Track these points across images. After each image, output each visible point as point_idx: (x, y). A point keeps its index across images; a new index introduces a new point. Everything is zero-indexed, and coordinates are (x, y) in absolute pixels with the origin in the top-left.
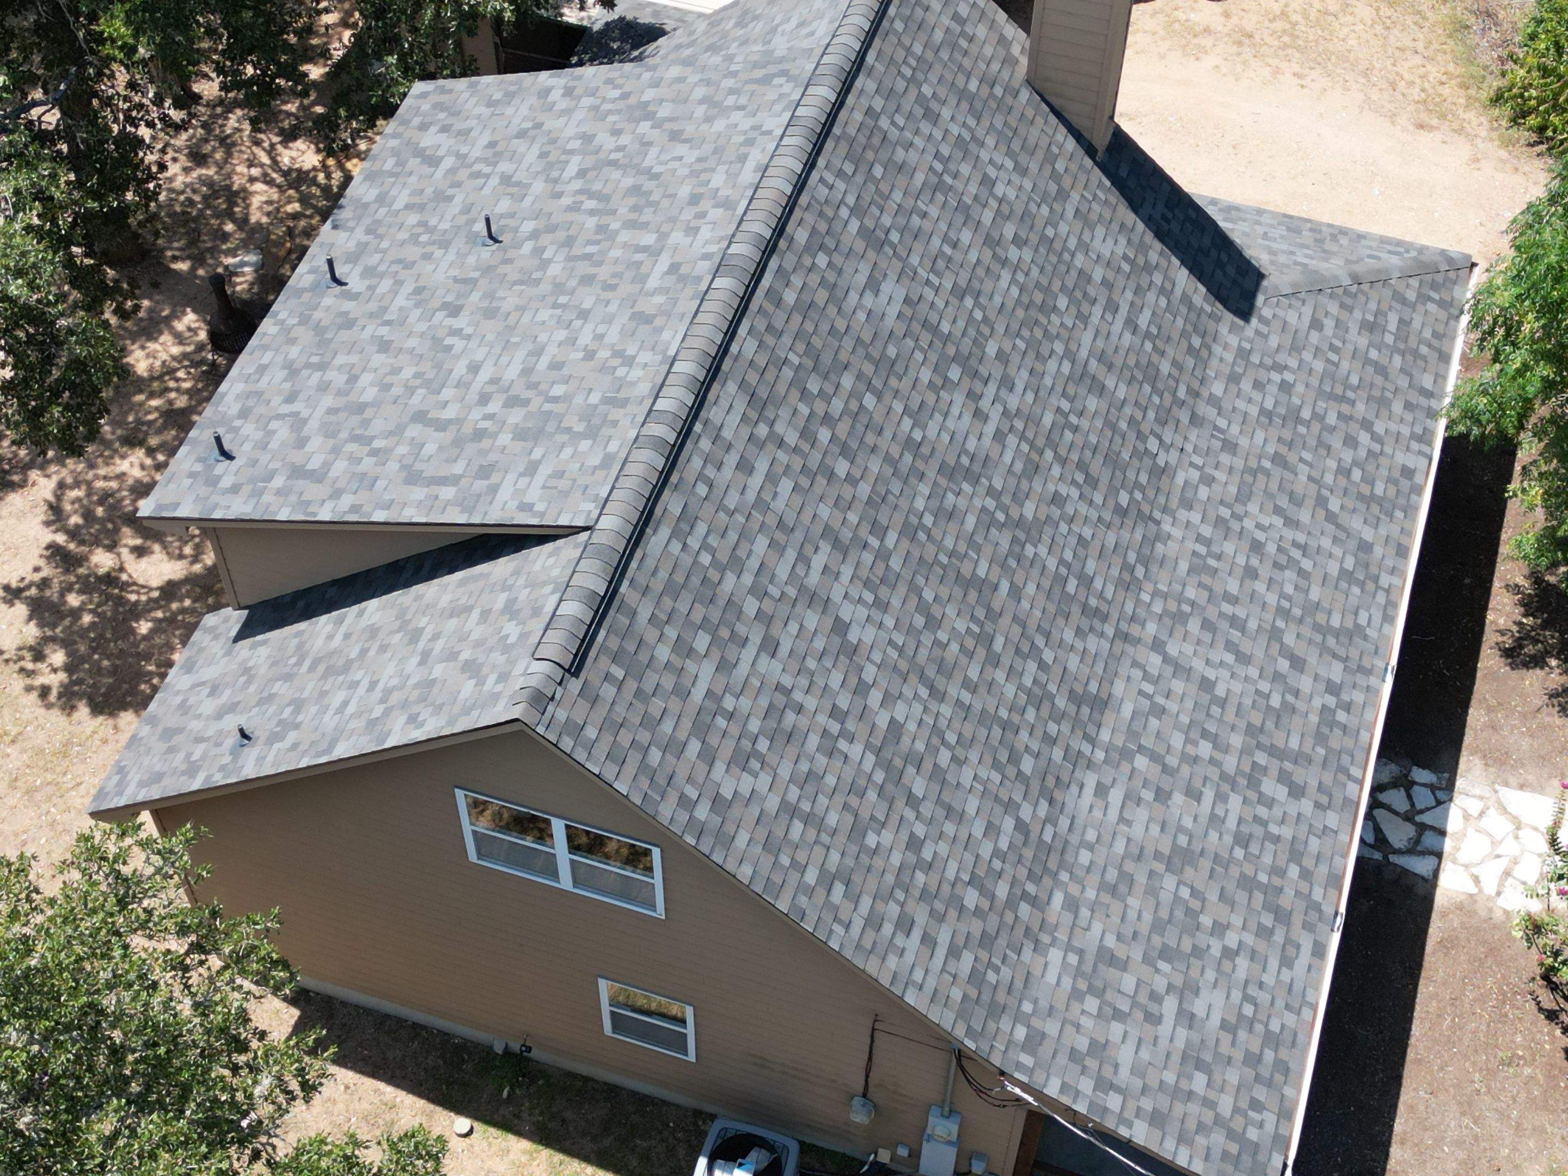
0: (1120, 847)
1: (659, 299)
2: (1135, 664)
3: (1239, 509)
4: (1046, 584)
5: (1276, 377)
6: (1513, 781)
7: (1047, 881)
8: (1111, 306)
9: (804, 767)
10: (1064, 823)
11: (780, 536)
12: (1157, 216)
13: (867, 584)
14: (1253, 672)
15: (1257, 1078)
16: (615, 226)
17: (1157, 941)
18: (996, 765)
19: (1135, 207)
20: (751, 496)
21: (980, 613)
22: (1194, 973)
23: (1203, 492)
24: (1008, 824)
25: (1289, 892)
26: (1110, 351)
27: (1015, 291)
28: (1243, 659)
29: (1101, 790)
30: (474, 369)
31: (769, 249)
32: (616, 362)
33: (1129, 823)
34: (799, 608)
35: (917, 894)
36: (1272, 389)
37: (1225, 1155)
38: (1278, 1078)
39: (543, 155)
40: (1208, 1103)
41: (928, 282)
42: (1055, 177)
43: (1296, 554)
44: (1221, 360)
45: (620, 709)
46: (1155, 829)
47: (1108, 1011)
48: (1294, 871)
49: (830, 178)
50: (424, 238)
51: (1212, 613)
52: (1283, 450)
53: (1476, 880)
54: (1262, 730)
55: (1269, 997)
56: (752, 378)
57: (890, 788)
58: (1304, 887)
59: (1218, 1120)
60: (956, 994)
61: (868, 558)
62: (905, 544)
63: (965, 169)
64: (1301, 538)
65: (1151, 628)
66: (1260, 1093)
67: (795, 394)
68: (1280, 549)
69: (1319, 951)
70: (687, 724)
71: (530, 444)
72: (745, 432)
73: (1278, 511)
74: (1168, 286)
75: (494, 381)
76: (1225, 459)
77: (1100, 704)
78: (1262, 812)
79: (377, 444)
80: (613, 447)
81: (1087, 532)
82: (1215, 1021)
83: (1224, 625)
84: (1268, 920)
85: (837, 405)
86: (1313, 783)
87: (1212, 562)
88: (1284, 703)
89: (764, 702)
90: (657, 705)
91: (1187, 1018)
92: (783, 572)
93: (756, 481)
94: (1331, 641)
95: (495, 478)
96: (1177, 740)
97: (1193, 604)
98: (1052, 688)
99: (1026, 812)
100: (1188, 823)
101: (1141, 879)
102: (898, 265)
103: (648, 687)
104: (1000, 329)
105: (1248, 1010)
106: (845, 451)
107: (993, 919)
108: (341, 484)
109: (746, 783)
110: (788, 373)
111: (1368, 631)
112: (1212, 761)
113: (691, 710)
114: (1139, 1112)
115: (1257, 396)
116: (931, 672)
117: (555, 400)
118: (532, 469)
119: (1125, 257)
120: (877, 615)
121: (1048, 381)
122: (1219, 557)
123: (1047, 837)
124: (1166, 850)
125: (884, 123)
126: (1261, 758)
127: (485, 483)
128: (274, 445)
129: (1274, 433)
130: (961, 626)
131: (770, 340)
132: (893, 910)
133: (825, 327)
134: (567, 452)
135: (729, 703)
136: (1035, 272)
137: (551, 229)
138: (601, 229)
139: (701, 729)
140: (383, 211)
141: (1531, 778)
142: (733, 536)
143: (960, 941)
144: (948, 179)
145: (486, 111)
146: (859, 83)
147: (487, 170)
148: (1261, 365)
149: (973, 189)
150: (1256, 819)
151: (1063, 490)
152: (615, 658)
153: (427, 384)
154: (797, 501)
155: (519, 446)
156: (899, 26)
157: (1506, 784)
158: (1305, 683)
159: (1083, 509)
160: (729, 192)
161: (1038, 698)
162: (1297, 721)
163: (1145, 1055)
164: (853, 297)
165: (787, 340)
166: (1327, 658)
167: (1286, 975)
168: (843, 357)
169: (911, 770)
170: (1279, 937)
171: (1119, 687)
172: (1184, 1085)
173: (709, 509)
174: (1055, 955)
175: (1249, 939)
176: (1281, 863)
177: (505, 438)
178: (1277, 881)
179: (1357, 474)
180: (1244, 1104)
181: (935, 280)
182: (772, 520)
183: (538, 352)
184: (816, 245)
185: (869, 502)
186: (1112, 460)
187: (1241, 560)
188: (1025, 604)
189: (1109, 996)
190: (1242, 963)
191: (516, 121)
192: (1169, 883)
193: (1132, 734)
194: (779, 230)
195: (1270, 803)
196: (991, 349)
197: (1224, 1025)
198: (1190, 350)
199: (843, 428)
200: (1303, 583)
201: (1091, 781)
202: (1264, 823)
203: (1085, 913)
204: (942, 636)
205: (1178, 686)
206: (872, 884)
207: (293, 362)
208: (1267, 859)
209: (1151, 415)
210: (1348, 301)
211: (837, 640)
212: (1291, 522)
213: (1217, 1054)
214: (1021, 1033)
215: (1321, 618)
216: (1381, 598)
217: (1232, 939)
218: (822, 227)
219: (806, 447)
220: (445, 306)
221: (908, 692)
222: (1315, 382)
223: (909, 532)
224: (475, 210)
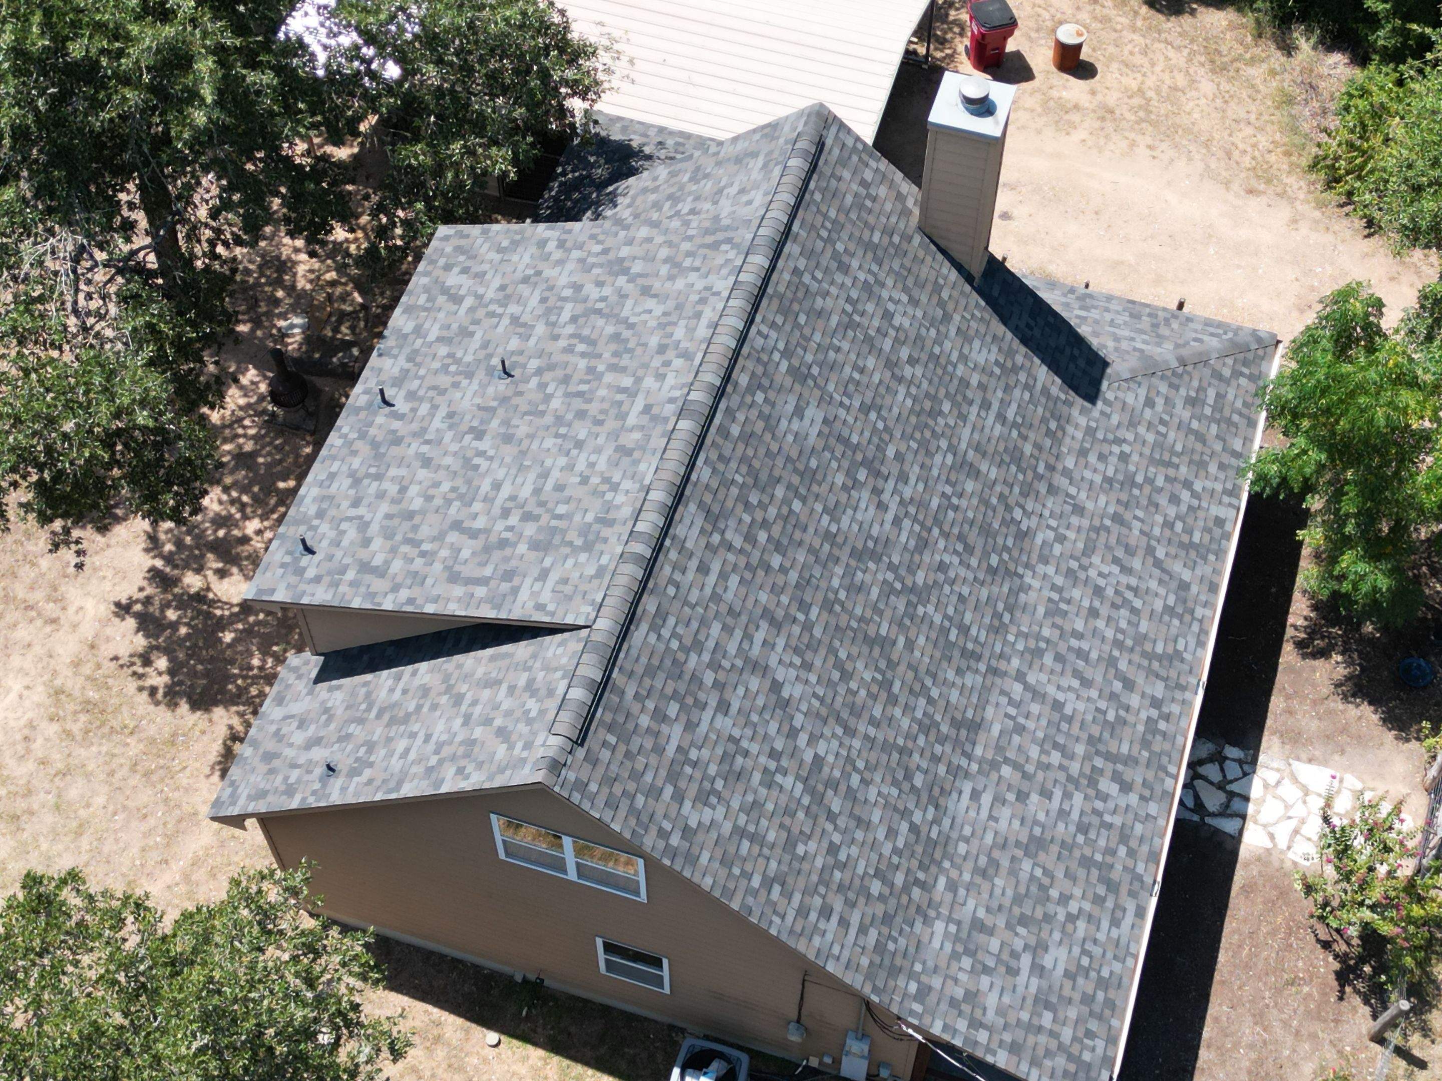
0: (989, 839)
1: (637, 435)
2: (1003, 692)
3: (1085, 561)
4: (933, 635)
5: (1116, 449)
6: (1304, 756)
7: (934, 869)
8: (986, 405)
9: (750, 798)
10: (947, 822)
11: (730, 621)
12: (1022, 325)
13: (796, 651)
14: (1094, 694)
15: (1091, 1014)
16: (601, 368)
17: (1017, 911)
18: (895, 783)
19: (1005, 321)
20: (708, 591)
21: (883, 664)
22: (1044, 935)
23: (1057, 549)
24: (904, 827)
25: (1119, 867)
26: (984, 442)
27: (909, 402)
28: (1086, 683)
29: (975, 795)
30: (497, 486)
31: (720, 393)
32: (606, 487)
33: (996, 820)
34: (745, 676)
35: (835, 887)
36: (1113, 460)
37: (1066, 1073)
38: (1107, 1012)
39: (543, 300)
40: (1053, 1034)
41: (841, 404)
42: (941, 304)
43: (1129, 595)
44: (1073, 438)
45: (614, 768)
46: (1016, 824)
47: (979, 967)
48: (1122, 851)
49: (765, 329)
50: (453, 368)
51: (1062, 648)
52: (1121, 510)
53: (1272, 837)
54: (1100, 740)
55: (1101, 951)
56: (708, 498)
57: (814, 808)
58: (1130, 863)
59: (1061, 1047)
60: (865, 961)
61: (796, 630)
62: (825, 615)
63: (870, 307)
64: (1133, 582)
65: (1015, 662)
66: (1093, 1025)
67: (740, 507)
68: (1117, 592)
69: (1140, 913)
70: (663, 773)
71: (542, 554)
72: (703, 543)
73: (1116, 561)
74: (1031, 382)
75: (512, 498)
76: (1075, 520)
77: (975, 726)
78: (1099, 805)
79: (425, 547)
80: (604, 560)
81: (965, 591)
82: (1060, 971)
83: (1071, 657)
84: (1101, 890)
85: (772, 512)
86: (1139, 780)
87: (1063, 606)
88: (1117, 717)
89: (719, 751)
90: (641, 760)
91: (1038, 969)
92: (732, 648)
93: (712, 579)
94: (1156, 665)
95: (516, 581)
96: (1034, 752)
97: (1048, 641)
98: (938, 718)
99: (917, 817)
100: (1041, 816)
101: (1005, 863)
102: (817, 393)
103: (634, 748)
104: (898, 434)
105: (1085, 961)
106: (779, 548)
107: (893, 902)
108: (399, 579)
109: (707, 815)
110: (734, 491)
111: (1185, 655)
112: (1061, 767)
113: (666, 762)
114: (1001, 1043)
115: (1101, 467)
116: (845, 715)
117: (560, 517)
118: (543, 575)
119: (997, 363)
120: (803, 674)
121: (935, 472)
122: (1069, 602)
123: (934, 835)
124: (1024, 840)
125: (807, 279)
126: (1099, 762)
127: (509, 585)
128: (345, 543)
129: (1113, 496)
130: (868, 676)
131: (721, 467)
132: (817, 901)
133: (762, 451)
134: (570, 562)
135: (693, 754)
136: (925, 385)
137: (551, 367)
138: (591, 370)
139: (673, 776)
140: (419, 342)
141: (1317, 753)
142: (695, 625)
143: (867, 921)
144: (857, 318)
145: (497, 257)
146: (786, 250)
147: (500, 310)
148: (1105, 440)
149: (876, 323)
150: (1095, 811)
151: (947, 559)
152: (610, 728)
153: (461, 497)
154: (743, 590)
155: (533, 555)
156: (818, 197)
157: (1298, 759)
158: (1134, 700)
159: (962, 572)
160: (688, 345)
161: (927, 726)
162: (1127, 731)
163: (1006, 999)
164: (784, 423)
165: (733, 465)
166: (1152, 678)
167: (1115, 933)
168: (777, 473)
169: (830, 792)
170: (1110, 904)
171: (990, 712)
172: (1035, 1022)
173: (677, 604)
174: (939, 926)
175: (1087, 906)
176: (1112, 845)
177: (522, 548)
178: (1109, 859)
179: (1179, 526)
180: (1080, 1034)
181: (847, 401)
182: (724, 608)
183: (545, 475)
184: (755, 385)
185: (797, 586)
186: (986, 531)
187: (1086, 603)
188: (917, 654)
189: (980, 955)
190: (1081, 925)
191: (521, 267)
192: (1027, 865)
193: (999, 749)
194: (727, 378)
195: (1105, 798)
196: (891, 452)
197: (1067, 974)
198: (1049, 433)
199: (776, 530)
200: (1134, 619)
201: (967, 787)
202: (1099, 814)
203: (962, 892)
204: (853, 685)
205: (1035, 708)
206: (801, 883)
207: (356, 471)
208: (1102, 843)
209: (1016, 490)
210: (1176, 381)
211: (773, 697)
212: (1126, 570)
213: (1060, 996)
214: (913, 987)
215: (1148, 647)
216: (1195, 627)
217: (1073, 907)
218: (760, 370)
219: (748, 547)
220: (472, 430)
221: (827, 732)
222: (1147, 451)
223: (828, 606)
224: (492, 346)
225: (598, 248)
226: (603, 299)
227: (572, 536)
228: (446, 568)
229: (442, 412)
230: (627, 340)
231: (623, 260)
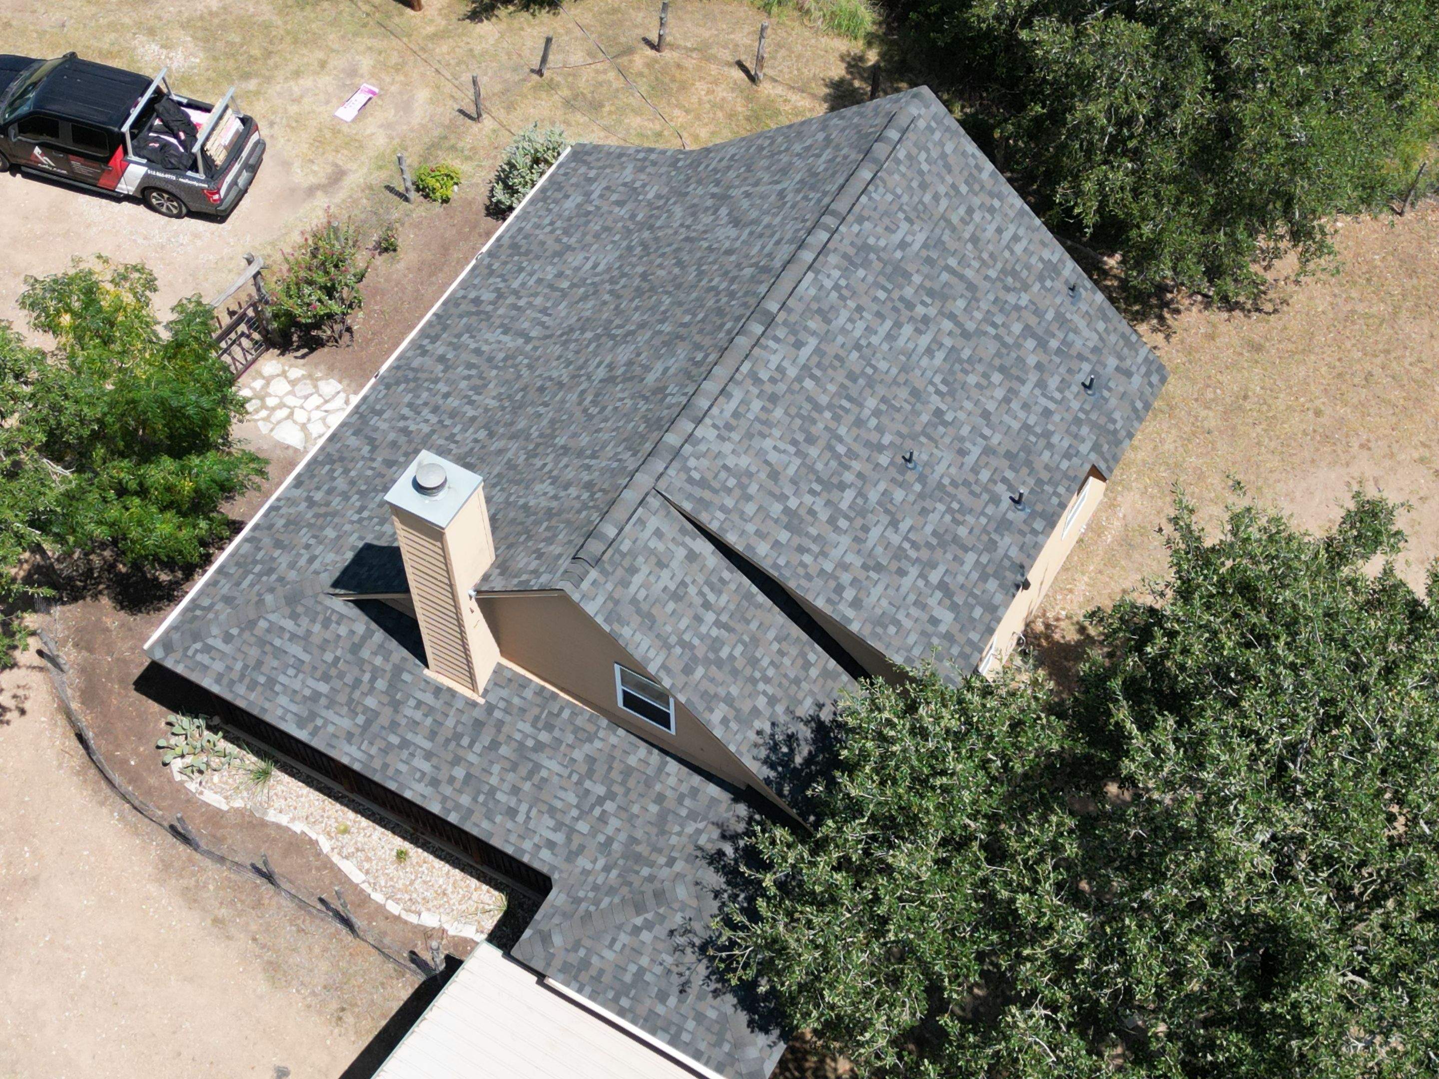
16: (828, 415)
30: (929, 352)
32: (845, 292)
36: (372, 505)
37: (591, 154)
38: (548, 187)
39: (866, 529)
40: (592, 168)
43: (409, 413)
46: (570, 260)
47: (629, 184)
51: (485, 365)
52: (385, 471)
54: (482, 321)
55: (538, 213)
58: (493, 261)
71: (902, 264)
79: (992, 331)
80: (856, 228)
87: (470, 392)
88: (460, 337)
91: (588, 194)
94: (411, 375)
95: (924, 253)
96: (538, 301)
97: (495, 366)
100: (549, 268)
101: (588, 238)
105: (552, 206)
111: (382, 388)
112: (521, 298)
114: (629, 156)
117: (884, 288)
118: (903, 245)
141: (281, 452)
145: (901, 616)
147: (906, 545)
153: (960, 361)
155: (911, 268)
160: (751, 388)
177: (917, 279)
183: (890, 337)
191: (880, 588)
220: (945, 424)
224: (917, 508)
225: (807, 559)
226: (812, 492)
227: (877, 266)
228: (978, 300)
229: (970, 460)
230: (801, 429)
231: (787, 527)
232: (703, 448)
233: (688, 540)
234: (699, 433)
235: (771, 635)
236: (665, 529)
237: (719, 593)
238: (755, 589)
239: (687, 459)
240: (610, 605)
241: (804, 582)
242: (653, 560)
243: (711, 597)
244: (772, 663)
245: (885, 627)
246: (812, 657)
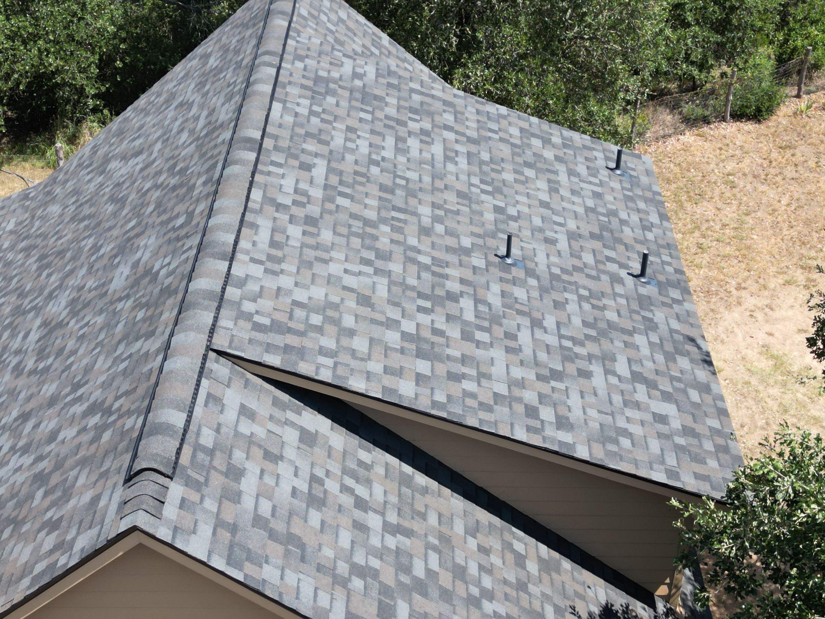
16: (385, 228)
30: (449, 159)
32: (325, 117)
71: (368, 90)
79: (494, 136)
95: (383, 81)
117: (364, 111)
118: (357, 76)
147: (567, 343)
153: (484, 163)
160: (277, 215)
177: (391, 101)
183: (400, 150)
191: (576, 398)
220: (513, 218)
224: (548, 302)
225: (469, 386)
226: (423, 310)
227: (343, 93)
228: (462, 113)
229: (563, 247)
230: (365, 247)
231: (419, 356)
232: (253, 287)
233: (290, 415)
234: (237, 271)
235: (459, 528)
236: (253, 404)
237: (368, 482)
238: (408, 469)
239: (239, 304)
240: (225, 536)
241: (483, 415)
242: (257, 453)
243: (361, 491)
244: (481, 568)
245: (616, 442)
246: (519, 547)
